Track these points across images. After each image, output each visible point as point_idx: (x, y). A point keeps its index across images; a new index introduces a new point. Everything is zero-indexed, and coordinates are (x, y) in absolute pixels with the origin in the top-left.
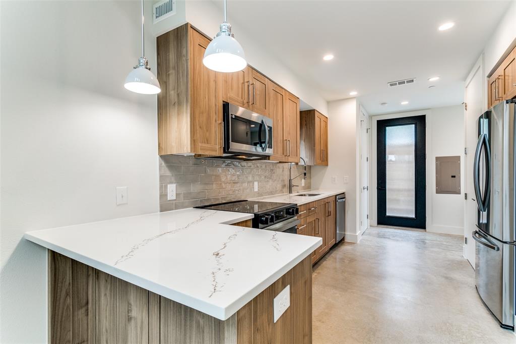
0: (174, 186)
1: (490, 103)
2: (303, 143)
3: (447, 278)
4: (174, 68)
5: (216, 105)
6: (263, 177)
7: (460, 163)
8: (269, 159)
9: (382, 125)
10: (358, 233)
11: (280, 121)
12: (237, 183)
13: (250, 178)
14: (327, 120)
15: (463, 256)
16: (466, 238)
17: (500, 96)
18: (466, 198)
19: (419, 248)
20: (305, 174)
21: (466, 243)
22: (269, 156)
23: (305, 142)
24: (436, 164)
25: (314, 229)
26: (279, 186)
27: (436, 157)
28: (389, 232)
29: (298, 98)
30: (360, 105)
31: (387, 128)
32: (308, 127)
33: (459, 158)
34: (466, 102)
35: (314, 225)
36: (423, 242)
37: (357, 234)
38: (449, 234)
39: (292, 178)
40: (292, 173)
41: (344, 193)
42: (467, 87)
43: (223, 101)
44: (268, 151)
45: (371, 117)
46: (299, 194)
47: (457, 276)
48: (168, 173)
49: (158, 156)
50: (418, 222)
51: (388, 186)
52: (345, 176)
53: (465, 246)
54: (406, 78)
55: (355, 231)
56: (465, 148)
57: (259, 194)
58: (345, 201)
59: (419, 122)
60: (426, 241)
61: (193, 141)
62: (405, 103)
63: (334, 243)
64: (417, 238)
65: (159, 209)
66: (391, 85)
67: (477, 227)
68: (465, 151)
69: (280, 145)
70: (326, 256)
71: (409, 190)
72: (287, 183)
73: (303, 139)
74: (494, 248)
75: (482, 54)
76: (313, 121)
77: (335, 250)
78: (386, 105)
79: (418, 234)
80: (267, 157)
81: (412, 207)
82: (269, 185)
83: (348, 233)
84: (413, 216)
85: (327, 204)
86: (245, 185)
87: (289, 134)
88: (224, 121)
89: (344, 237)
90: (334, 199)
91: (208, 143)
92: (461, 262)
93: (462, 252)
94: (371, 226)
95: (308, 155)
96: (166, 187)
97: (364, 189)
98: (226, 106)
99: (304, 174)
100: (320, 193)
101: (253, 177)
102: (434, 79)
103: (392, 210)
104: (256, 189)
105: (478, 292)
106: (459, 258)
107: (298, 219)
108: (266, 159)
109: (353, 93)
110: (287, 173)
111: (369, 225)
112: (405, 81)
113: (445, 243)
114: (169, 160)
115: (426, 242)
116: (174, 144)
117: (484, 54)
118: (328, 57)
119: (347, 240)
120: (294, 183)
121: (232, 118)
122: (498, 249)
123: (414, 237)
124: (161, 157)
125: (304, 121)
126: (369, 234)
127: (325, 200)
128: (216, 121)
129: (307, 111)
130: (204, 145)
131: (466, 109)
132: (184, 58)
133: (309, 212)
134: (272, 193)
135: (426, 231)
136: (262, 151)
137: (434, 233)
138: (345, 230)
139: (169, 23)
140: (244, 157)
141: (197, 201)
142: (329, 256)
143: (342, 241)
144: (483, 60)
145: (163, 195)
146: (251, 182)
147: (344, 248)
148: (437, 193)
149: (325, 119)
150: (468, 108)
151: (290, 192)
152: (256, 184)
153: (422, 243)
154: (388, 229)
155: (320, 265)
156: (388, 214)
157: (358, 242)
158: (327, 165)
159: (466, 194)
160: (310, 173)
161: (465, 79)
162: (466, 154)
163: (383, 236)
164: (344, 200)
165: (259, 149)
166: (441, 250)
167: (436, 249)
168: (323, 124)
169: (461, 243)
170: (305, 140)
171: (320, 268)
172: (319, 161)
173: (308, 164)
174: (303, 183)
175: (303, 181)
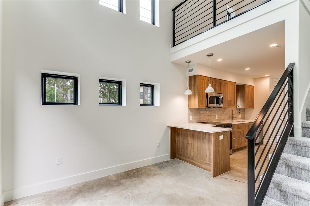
0: (192, 116)
2: (240, 99)
4: (193, 85)
5: (204, 94)
6: (220, 114)
11: (226, 94)
12: (210, 116)
13: (215, 114)
20: (239, 113)
25: (241, 134)
26: (227, 117)
29: (236, 83)
32: (242, 92)
39: (233, 114)
40: (233, 112)
44: (222, 105)
46: (237, 121)
48: (190, 113)
49: (188, 108)
57: (218, 120)
61: (199, 105)
65: (188, 122)
69: (227, 103)
72: (231, 116)
76: (244, 89)
80: (221, 107)
82: (223, 117)
85: (249, 125)
86: (213, 116)
87: (231, 97)
88: (207, 98)
95: (242, 104)
96: (190, 117)
98: (207, 94)
101: (216, 114)
104: (217, 118)
109: (267, 75)
110: (231, 112)
114: (191, 109)
116: (193, 105)
118: (247, 69)
120: (234, 116)
121: (209, 97)
124: (189, 108)
125: (240, 90)
127: (248, 123)
128: (204, 98)
129: (242, 85)
130: (201, 106)
132: (196, 84)
133: (239, 127)
134: (223, 120)
139: (192, 74)
141: (197, 121)
145: (189, 119)
146: (215, 115)
149: (252, 87)
151: (233, 120)
152: (217, 116)
158: (253, 108)
160: (245, 112)
165: (218, 105)
168: (251, 89)
170: (240, 97)
172: (248, 106)
173: (242, 108)
174: (240, 116)
175: (240, 115)
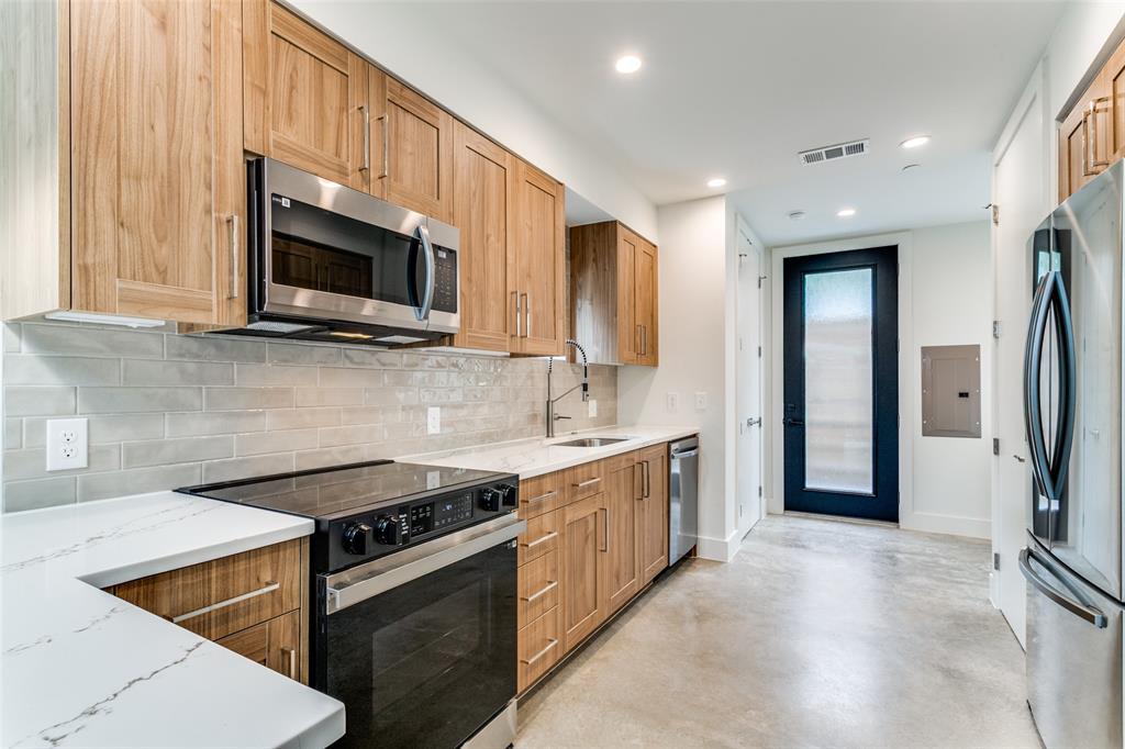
0: (78, 422)
1: (1066, 189)
2: (589, 307)
3: (948, 673)
5: (209, 161)
6: (457, 396)
7: (979, 362)
8: (451, 344)
9: (797, 270)
10: (732, 536)
11: (492, 239)
12: (363, 411)
14: (656, 252)
15: (988, 602)
16: (997, 555)
17: (1100, 159)
18: (996, 451)
19: (882, 577)
20: (585, 387)
21: (997, 568)
22: (451, 336)
23: (592, 304)
24: (923, 364)
25: (592, 539)
26: (516, 418)
27: (922, 348)
28: (810, 530)
29: (561, 184)
30: (739, 216)
31: (807, 276)
32: (600, 265)
33: (975, 349)
34: (997, 204)
35: (591, 527)
36: (891, 558)
37: (727, 540)
38: (953, 537)
39: (553, 397)
40: (554, 383)
41: (694, 436)
42: (997, 165)
43: (246, 152)
45: (769, 250)
46: (575, 438)
47: (978, 665)
48: (48, 382)
50: (881, 505)
51: (812, 415)
52: (698, 393)
53: (993, 574)
54: (844, 139)
55: (722, 531)
56: (995, 323)
57: (441, 444)
58: (697, 456)
59: (883, 261)
60: (899, 556)
62: (847, 212)
63: (664, 566)
64: (876, 547)
66: (809, 159)
67: (1031, 539)
68: (995, 329)
70: (639, 604)
71: (861, 426)
72: (542, 409)
73: (589, 296)
74: (1091, 619)
75: (1041, 60)
76: (612, 251)
77: (665, 584)
78: (803, 217)
79: (879, 537)
80: (442, 338)
81: (866, 466)
83: (705, 537)
84: (868, 490)
85: (637, 468)
87: (529, 276)
89: (695, 547)
90: (664, 453)
91: (164, 283)
92: (985, 619)
93: (988, 587)
94: (769, 514)
95: (601, 337)
96: (38, 428)
97: (750, 424)
98: (255, 168)
99: (582, 388)
100: (629, 435)
102: (916, 143)
103: (820, 472)
104: (433, 429)
105: (1035, 724)
106: (979, 607)
107: (520, 520)
108: (443, 345)
109: (717, 183)
110: (541, 383)
111: (764, 510)
112: (843, 147)
113: (944, 562)
114: (57, 338)
115: (897, 559)
116: (27, 282)
117: (1046, 59)
118: (628, 64)
119: (703, 553)
120: (557, 409)
121: (276, 206)
122: (1104, 623)
123: (870, 544)
124: (13, 325)
125: (591, 250)
126: (762, 537)
127: (630, 456)
128: (208, 211)
129: (599, 224)
130: (140, 286)
131: (996, 222)
133: (574, 494)
135: (898, 527)
136: (415, 320)
137: (918, 534)
138: (697, 529)
140: (360, 335)
141: (192, 468)
142: (645, 604)
143: (689, 557)
144: (1046, 75)
146: (417, 407)
147: (692, 577)
148: (924, 435)
149: (650, 250)
150: (1000, 216)
151: (549, 433)
152: (434, 412)
153: (886, 561)
154: (808, 521)
155: (615, 632)
156: (809, 485)
157: (730, 559)
158: (655, 364)
159: (996, 441)
160: (616, 385)
161: (992, 144)
162: (996, 336)
163: (794, 543)
164: (693, 453)
166: (935, 583)
167: (922, 580)
168: (642, 260)
169: (983, 562)
170: (592, 300)
171: (611, 643)
172: (629, 354)
173: (600, 362)
174: (592, 407)
175: (593, 404)
